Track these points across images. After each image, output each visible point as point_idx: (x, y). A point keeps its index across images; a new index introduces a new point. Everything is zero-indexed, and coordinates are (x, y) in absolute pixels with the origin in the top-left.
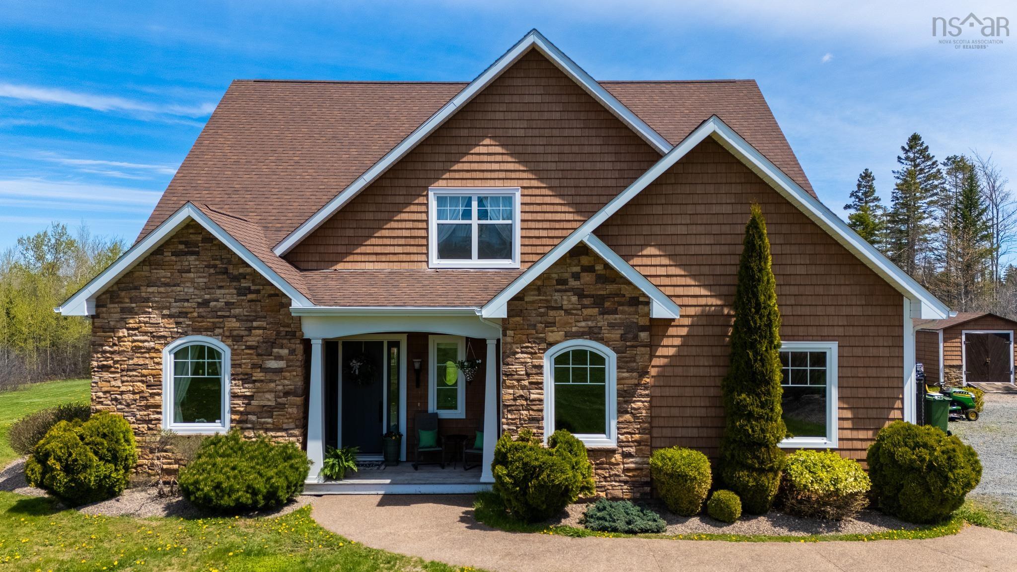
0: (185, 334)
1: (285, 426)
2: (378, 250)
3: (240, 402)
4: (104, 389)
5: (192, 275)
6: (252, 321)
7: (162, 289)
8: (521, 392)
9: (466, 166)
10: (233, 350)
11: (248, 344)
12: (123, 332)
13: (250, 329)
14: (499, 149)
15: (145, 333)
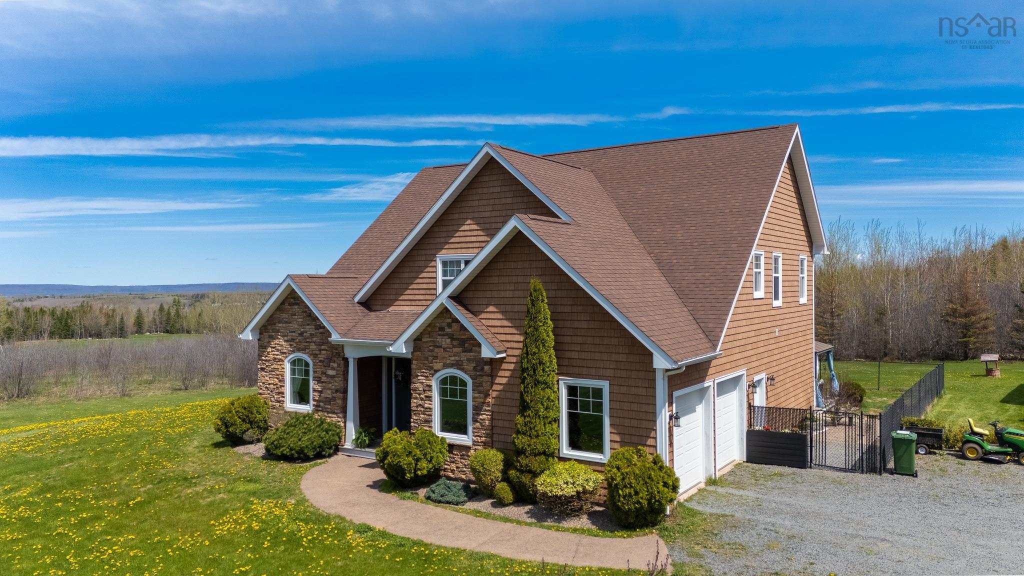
0: (293, 352)
1: (336, 411)
2: (411, 297)
3: (317, 394)
4: (263, 381)
5: (296, 317)
6: (321, 345)
7: (284, 325)
8: (420, 402)
9: (457, 240)
10: (314, 362)
11: (320, 359)
12: (269, 349)
13: (320, 350)
14: (475, 227)
15: (278, 350)
